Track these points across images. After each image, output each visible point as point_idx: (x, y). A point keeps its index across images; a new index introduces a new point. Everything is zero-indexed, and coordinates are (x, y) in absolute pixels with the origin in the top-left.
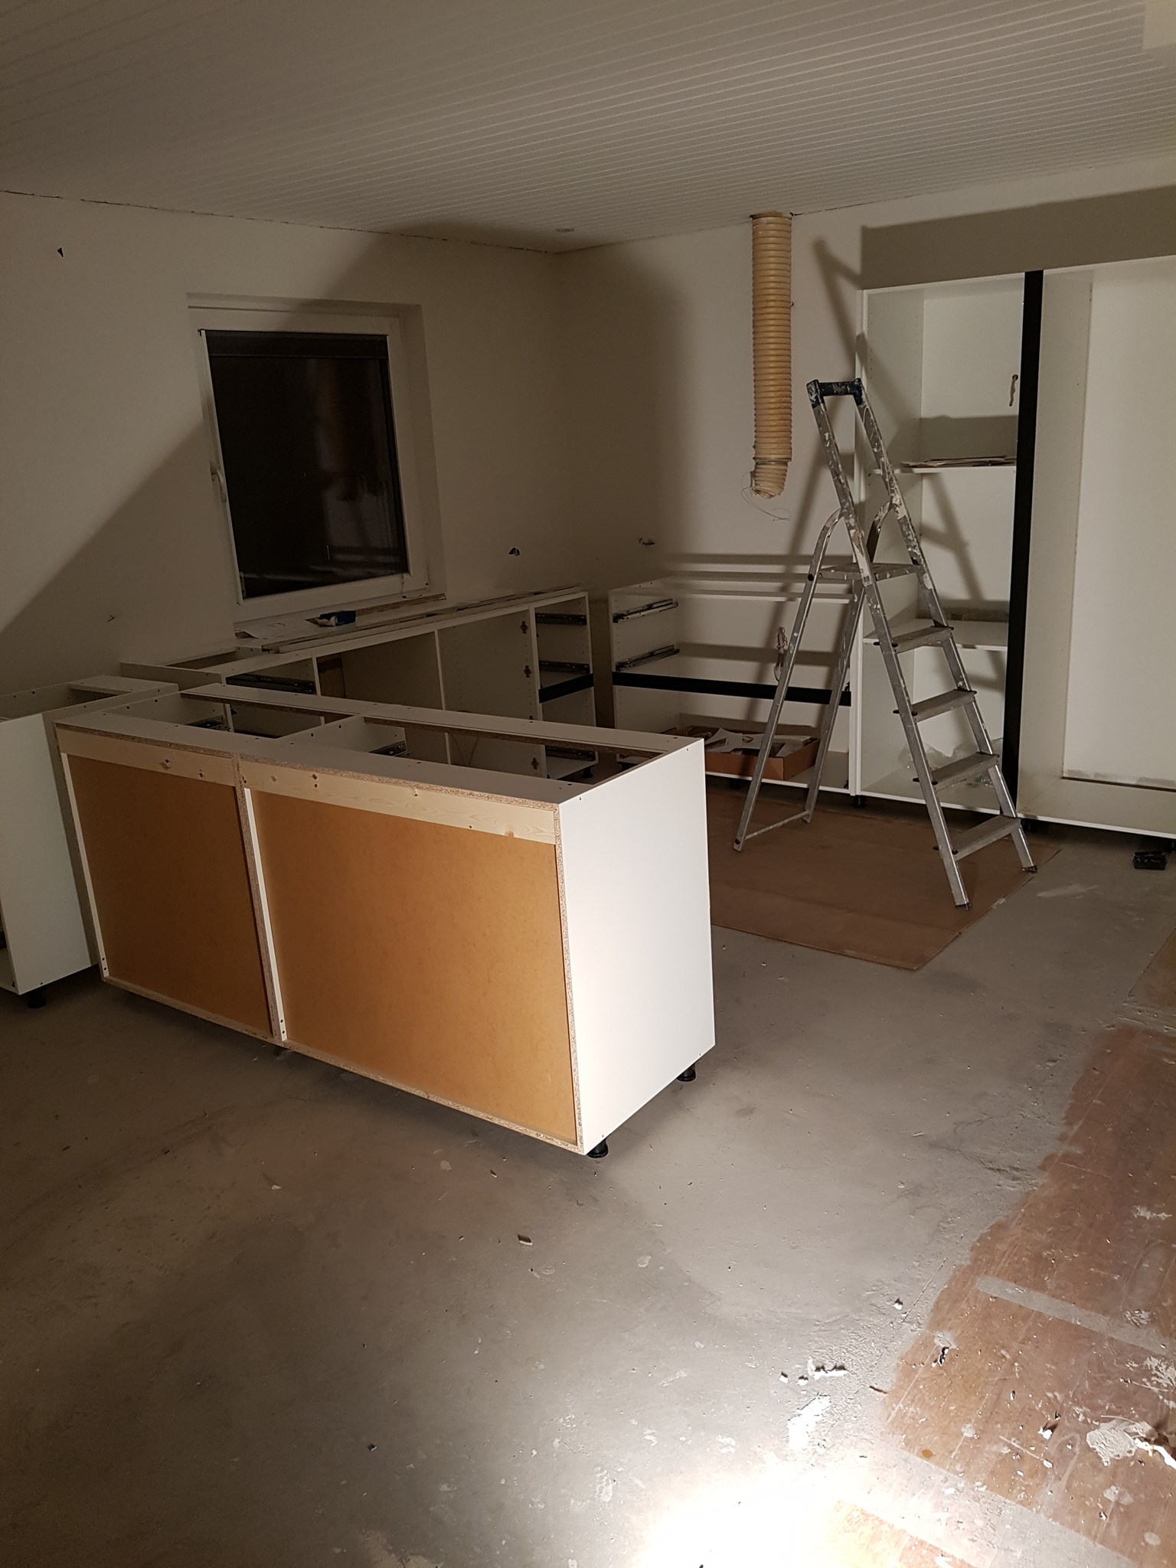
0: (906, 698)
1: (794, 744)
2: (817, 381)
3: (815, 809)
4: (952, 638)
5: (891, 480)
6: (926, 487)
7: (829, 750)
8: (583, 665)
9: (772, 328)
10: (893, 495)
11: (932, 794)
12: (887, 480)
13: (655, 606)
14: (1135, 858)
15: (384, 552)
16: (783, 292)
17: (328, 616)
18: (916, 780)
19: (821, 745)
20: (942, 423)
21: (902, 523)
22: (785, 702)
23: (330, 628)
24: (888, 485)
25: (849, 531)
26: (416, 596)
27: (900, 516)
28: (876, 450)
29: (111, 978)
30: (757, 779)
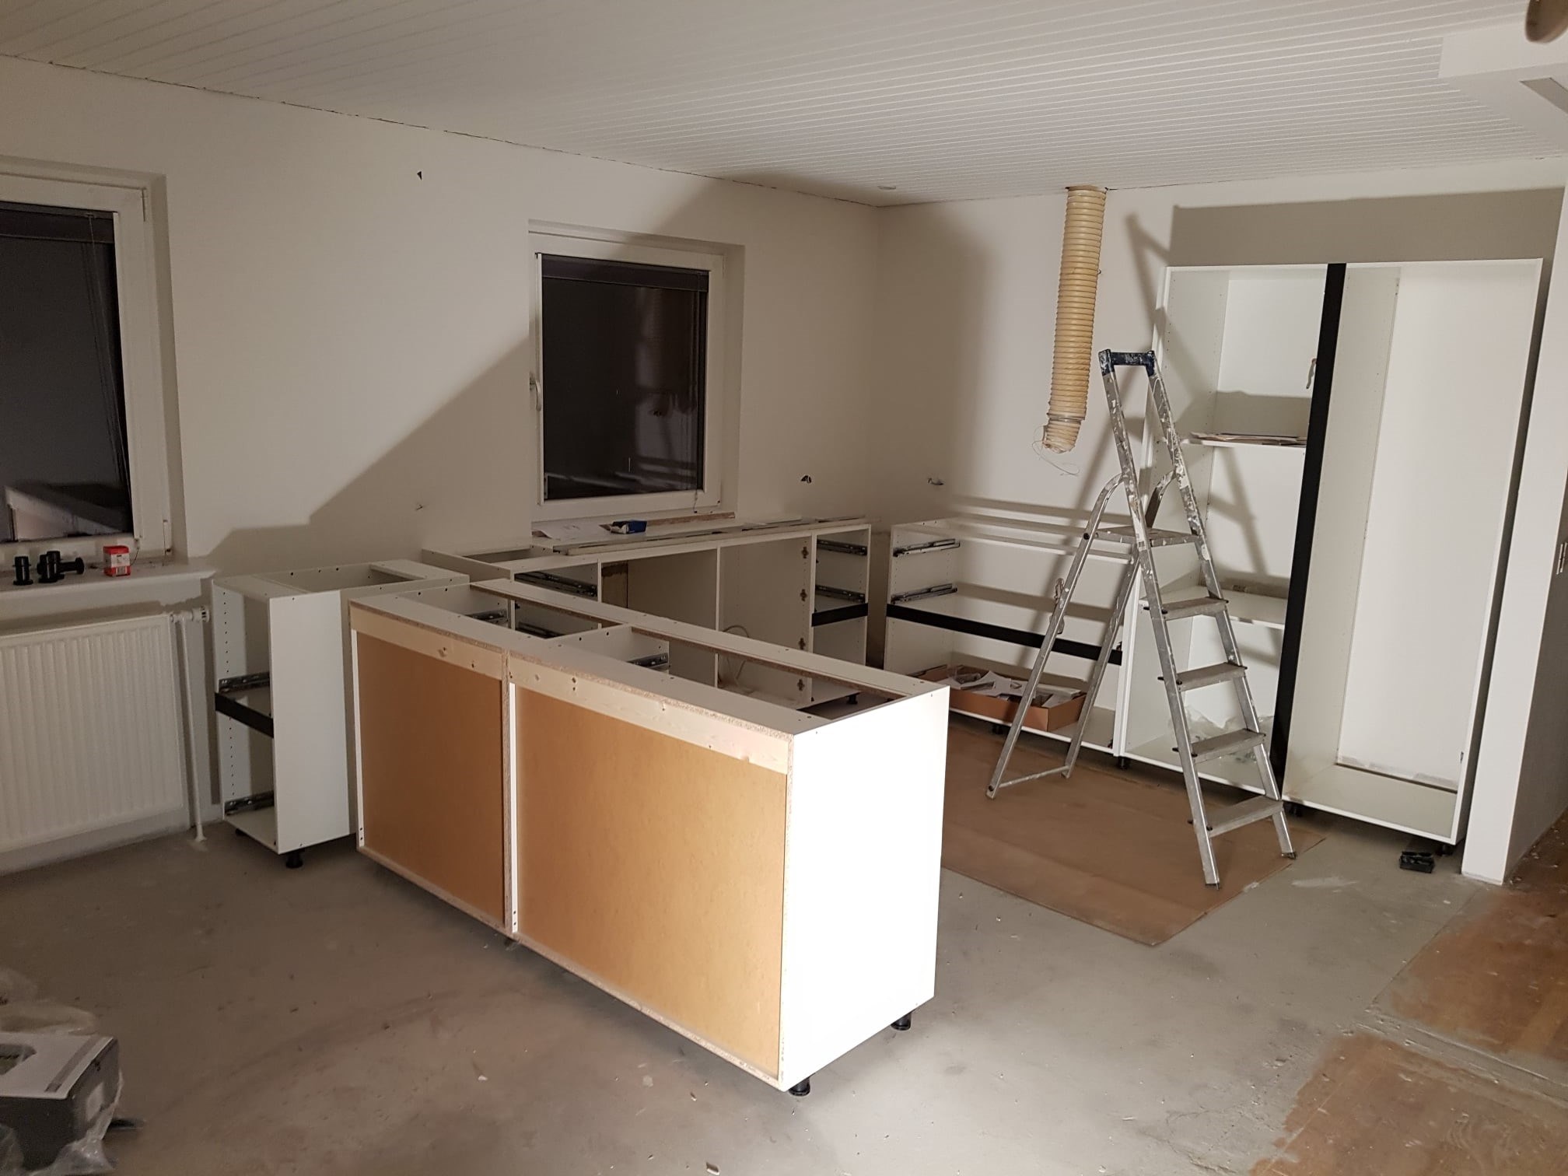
0: (1172, 666)
1: (1064, 696)
2: (1109, 350)
3: (1076, 765)
4: (1226, 611)
5: (1176, 450)
6: (1217, 459)
7: (1095, 705)
8: (859, 594)
9: (1077, 294)
10: (1177, 465)
11: (1190, 766)
12: (1172, 450)
13: (937, 544)
14: (1402, 857)
15: (684, 465)
16: (1092, 260)
17: (620, 524)
18: (1175, 750)
19: (1086, 702)
20: (1238, 399)
21: (1184, 493)
22: (1052, 653)
23: (619, 536)
24: (1173, 455)
25: (1128, 495)
26: (707, 512)
27: (1183, 486)
28: (1163, 420)
29: (367, 849)
30: (1018, 726)
